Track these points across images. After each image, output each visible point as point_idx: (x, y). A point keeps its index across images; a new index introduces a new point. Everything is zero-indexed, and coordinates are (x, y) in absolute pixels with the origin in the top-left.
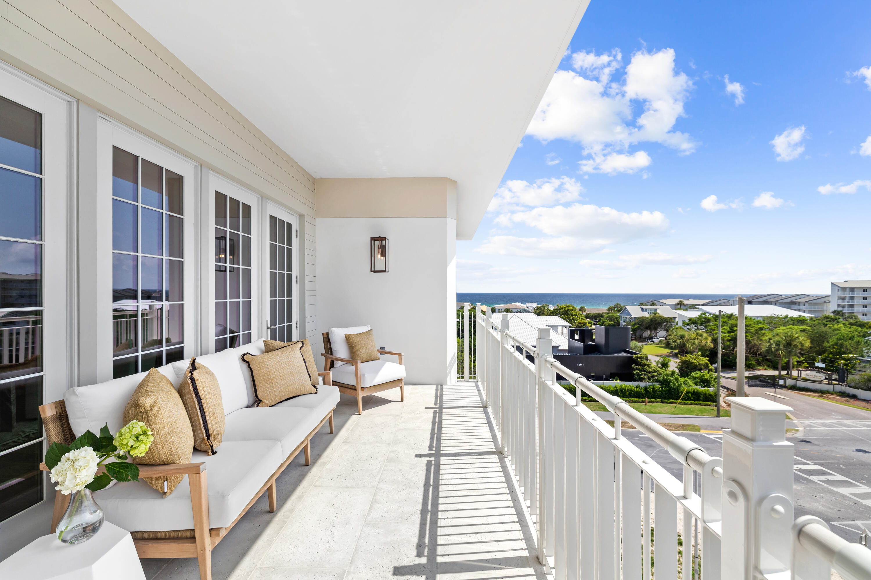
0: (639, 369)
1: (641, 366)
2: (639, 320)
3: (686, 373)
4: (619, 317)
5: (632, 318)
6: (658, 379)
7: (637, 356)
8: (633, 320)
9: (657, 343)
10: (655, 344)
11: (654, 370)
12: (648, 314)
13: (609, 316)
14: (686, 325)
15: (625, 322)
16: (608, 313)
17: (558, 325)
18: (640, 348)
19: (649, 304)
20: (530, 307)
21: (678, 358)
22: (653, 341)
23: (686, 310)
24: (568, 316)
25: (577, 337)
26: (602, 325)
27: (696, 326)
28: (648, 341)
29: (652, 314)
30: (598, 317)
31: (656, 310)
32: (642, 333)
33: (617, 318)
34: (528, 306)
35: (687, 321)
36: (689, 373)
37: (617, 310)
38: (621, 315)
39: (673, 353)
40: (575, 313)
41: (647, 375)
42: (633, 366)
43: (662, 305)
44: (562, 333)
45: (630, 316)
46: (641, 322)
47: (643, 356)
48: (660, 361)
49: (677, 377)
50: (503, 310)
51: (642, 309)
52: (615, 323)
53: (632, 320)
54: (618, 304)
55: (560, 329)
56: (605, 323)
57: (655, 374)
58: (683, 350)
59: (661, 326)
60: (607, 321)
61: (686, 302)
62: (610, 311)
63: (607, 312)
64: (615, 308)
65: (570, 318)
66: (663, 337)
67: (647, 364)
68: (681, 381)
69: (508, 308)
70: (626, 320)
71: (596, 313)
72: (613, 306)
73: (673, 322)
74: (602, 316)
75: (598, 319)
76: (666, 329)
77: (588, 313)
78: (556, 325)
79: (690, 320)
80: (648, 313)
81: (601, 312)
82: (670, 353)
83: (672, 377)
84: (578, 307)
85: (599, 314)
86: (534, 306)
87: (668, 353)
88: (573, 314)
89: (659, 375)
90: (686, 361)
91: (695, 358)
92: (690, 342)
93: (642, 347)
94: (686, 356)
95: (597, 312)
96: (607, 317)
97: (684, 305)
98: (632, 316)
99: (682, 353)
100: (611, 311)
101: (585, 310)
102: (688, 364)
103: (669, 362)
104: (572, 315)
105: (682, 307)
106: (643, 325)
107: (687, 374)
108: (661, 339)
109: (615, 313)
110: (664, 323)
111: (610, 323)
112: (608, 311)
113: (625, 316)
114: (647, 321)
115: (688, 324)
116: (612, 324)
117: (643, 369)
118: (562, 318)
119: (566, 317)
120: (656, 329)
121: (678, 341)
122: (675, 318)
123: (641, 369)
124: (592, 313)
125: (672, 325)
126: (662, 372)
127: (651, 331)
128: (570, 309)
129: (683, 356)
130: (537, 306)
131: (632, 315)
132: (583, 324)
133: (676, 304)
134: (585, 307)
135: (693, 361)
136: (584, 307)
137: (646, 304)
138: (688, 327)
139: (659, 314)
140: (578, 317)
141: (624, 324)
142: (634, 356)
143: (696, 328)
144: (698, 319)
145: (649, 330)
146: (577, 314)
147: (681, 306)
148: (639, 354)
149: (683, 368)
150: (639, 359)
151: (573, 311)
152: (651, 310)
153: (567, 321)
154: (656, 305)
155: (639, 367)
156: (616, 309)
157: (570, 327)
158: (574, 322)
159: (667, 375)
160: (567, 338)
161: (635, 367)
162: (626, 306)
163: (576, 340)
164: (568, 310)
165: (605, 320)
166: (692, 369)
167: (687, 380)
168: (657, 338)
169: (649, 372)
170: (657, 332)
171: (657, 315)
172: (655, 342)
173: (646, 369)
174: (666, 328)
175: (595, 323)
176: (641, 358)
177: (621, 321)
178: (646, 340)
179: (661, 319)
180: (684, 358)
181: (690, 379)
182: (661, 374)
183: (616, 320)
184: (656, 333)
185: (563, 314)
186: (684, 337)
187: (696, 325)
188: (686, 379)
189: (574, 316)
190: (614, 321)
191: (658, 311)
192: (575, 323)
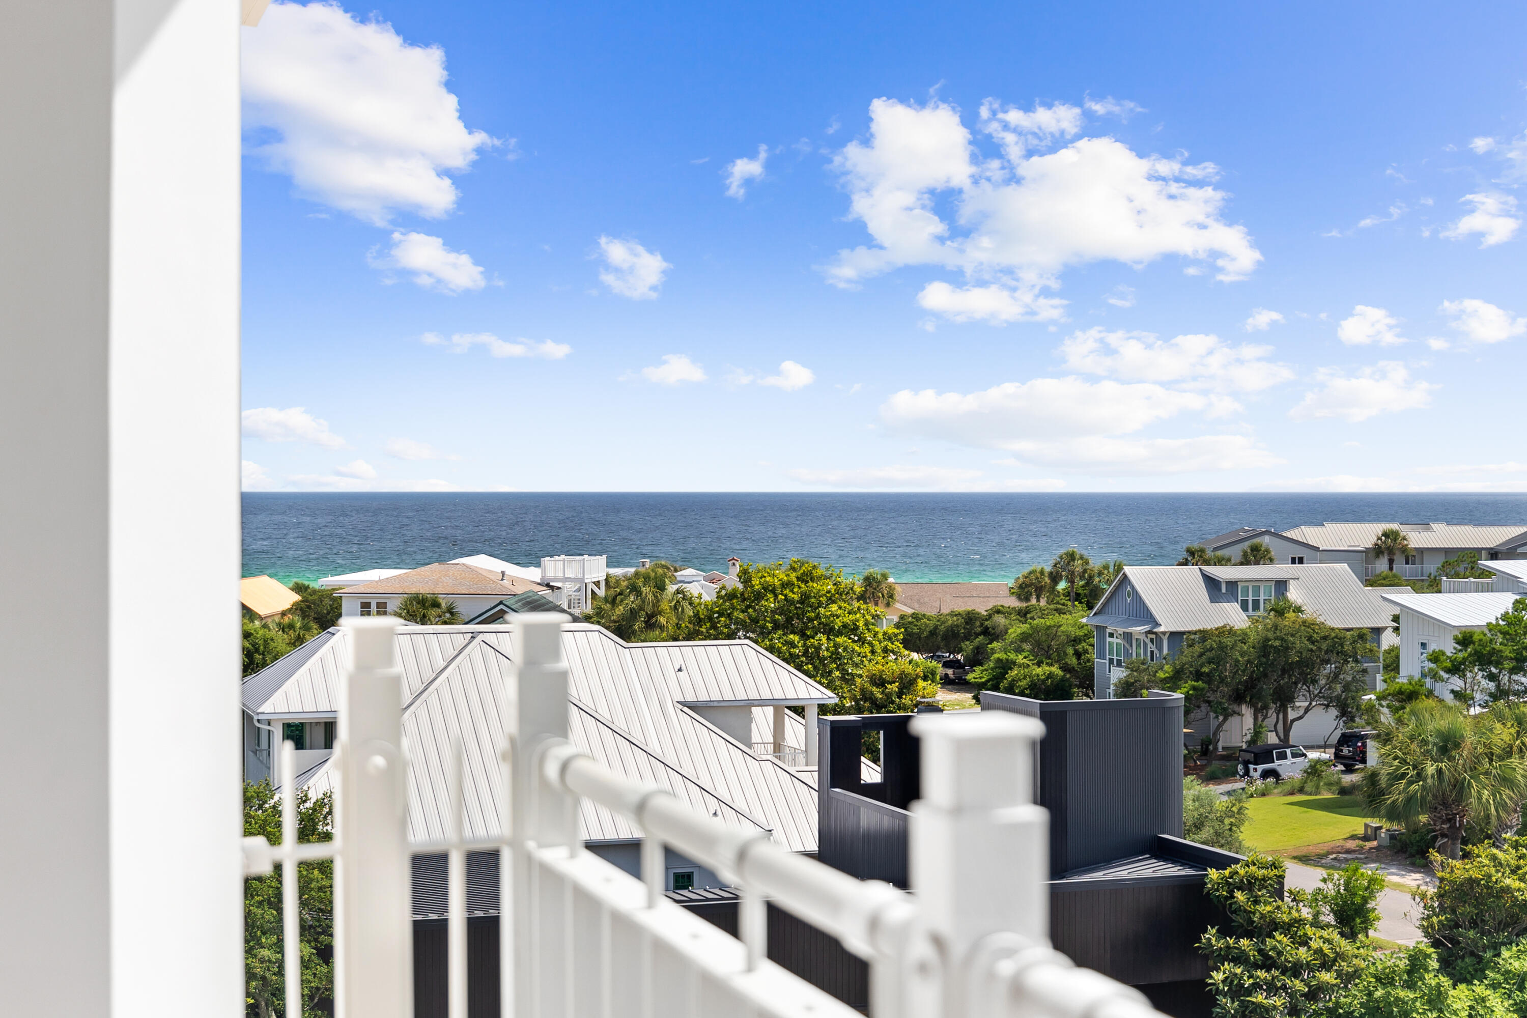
0: (1239, 958)
1: (1249, 935)
2: (1197, 649)
3: (1472, 954)
4: (1088, 636)
5: (1156, 638)
6: (1338, 1005)
7: (1227, 872)
8: (1165, 651)
9: (1297, 785)
10: (1287, 787)
11: (1319, 951)
12: (1244, 616)
13: (1036, 630)
14: (1448, 671)
15: (1119, 664)
16: (1023, 614)
17: (754, 695)
18: (1227, 821)
19: (1235, 552)
20: (566, 580)
21: (1426, 867)
22: (1274, 773)
23: (1434, 586)
24: (803, 635)
25: (871, 773)
26: (996, 688)
27: (1492, 677)
28: (1247, 773)
29: (1261, 613)
30: (967, 637)
31: (1281, 585)
32: (1214, 724)
33: (1076, 641)
34: (550, 574)
35: (1449, 648)
36: (1488, 955)
37: (1067, 594)
38: (1097, 621)
39: (1383, 834)
40: (848, 619)
41: (1284, 987)
42: (1211, 934)
43: (1301, 561)
44: (778, 747)
45: (1146, 628)
46: (1209, 662)
47: (1261, 873)
48: (1330, 889)
49: (1439, 985)
50: (392, 606)
51: (1211, 583)
52: (1065, 668)
53: (1160, 649)
54: (1072, 556)
55: (763, 718)
56: (1014, 673)
57: (1327, 977)
58: (1450, 820)
59: (1314, 681)
60: (1020, 659)
61: (1416, 539)
62: (1027, 599)
63: (1014, 603)
64: (1055, 578)
65: (818, 648)
66: (1324, 747)
67: (1285, 918)
68: (1455, 1006)
69: (424, 589)
70: (1128, 654)
71: (953, 614)
72: (1048, 569)
73: (1372, 656)
74: (992, 634)
75: (968, 646)
76: (1338, 698)
77: (910, 611)
78: (741, 696)
79: (1465, 639)
80: (1244, 606)
81: (982, 609)
82: (1366, 838)
83: (1410, 985)
84: (853, 579)
85: (970, 618)
86: (590, 578)
87: (1353, 837)
88: (838, 624)
89: (1348, 978)
90: (1472, 881)
91: (1513, 862)
92: (1487, 773)
93: (1237, 816)
94: (1466, 855)
95: (963, 606)
96: (1024, 638)
97: (1412, 556)
98: (1158, 625)
99: (1443, 835)
100: (1034, 601)
101: (891, 596)
102: (1479, 901)
103: (1372, 895)
104: (829, 631)
105: (1400, 566)
106: (1222, 680)
107: (1480, 959)
108: (1313, 755)
109: (1060, 612)
110: (1328, 662)
111: (1039, 670)
112: (1019, 598)
113: (1121, 630)
114: (1243, 654)
115: (1456, 669)
116: (1050, 676)
117: (1260, 951)
118: (771, 649)
119: (792, 645)
120: (1284, 699)
121: (1431, 769)
122: (1377, 631)
123: (1253, 954)
124: (932, 612)
125: (1365, 671)
126: (1363, 965)
127: (1260, 711)
128: (818, 596)
129: (1454, 857)
130: (608, 577)
131: (1160, 621)
132: (894, 687)
133: (1367, 550)
134: (891, 580)
135: (1508, 881)
136: (885, 577)
137: (1219, 553)
138: (1457, 683)
139: (1298, 610)
140: (862, 641)
141: (1117, 674)
142: (1213, 874)
143: (1492, 686)
144: (1505, 634)
145: (1252, 704)
146: (861, 624)
147: (1391, 562)
148: (1237, 861)
149: (1457, 926)
150: (1240, 896)
151: (834, 607)
152: (1257, 590)
153: (799, 668)
154: (1271, 560)
155: (1244, 942)
156: (1062, 586)
157: (823, 709)
158: (844, 672)
159: (1385, 979)
160: (813, 779)
161: (1221, 944)
162: (1127, 569)
163: (870, 791)
164: (805, 598)
165: (1012, 656)
166: (1501, 926)
167: (1483, 1000)
168: (1294, 755)
169: (1296, 970)
170: (1291, 715)
171: (1291, 615)
172: (1284, 774)
173: (1280, 953)
174: (1339, 688)
175: (950, 672)
176: (1249, 885)
177: (1101, 656)
178: (1240, 767)
179: (1310, 639)
180: (1460, 870)
181: (1494, 986)
182: (1356, 974)
183: (1070, 651)
184: (1287, 729)
185: (776, 626)
186: (1457, 746)
187: (1493, 670)
188: (1480, 989)
189: (840, 633)
190: (1059, 659)
191: (1294, 595)
192: (848, 679)
